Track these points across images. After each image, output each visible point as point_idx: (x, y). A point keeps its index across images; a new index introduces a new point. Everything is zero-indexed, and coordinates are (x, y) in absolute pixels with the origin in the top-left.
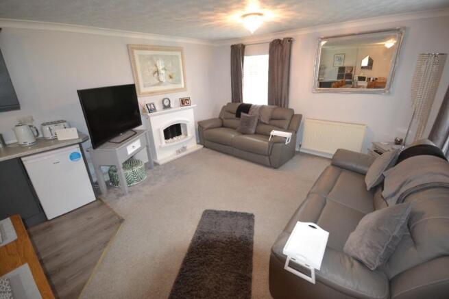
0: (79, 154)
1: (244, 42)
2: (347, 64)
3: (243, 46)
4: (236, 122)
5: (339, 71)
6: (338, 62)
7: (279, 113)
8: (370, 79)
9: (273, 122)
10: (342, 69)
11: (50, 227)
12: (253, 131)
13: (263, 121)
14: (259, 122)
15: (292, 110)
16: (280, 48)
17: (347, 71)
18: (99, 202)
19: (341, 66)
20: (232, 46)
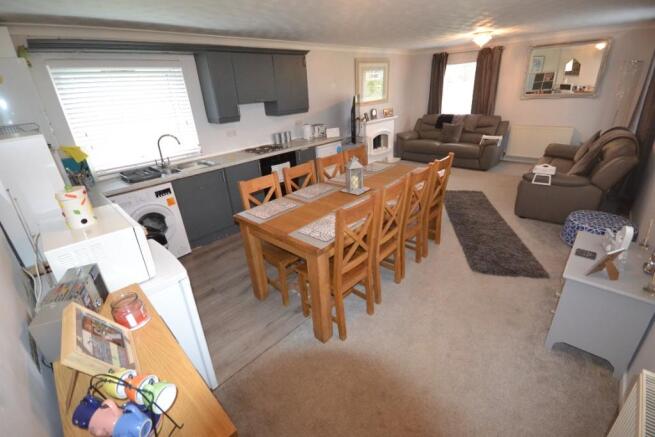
1: (448, 51)
2: (547, 69)
3: (447, 55)
4: (437, 133)
5: (536, 80)
6: (536, 68)
7: (485, 120)
8: (576, 87)
9: (479, 130)
10: (539, 77)
12: (457, 140)
13: (467, 129)
14: (464, 131)
15: (499, 118)
16: (489, 56)
17: (546, 79)
19: (539, 72)
20: (435, 56)
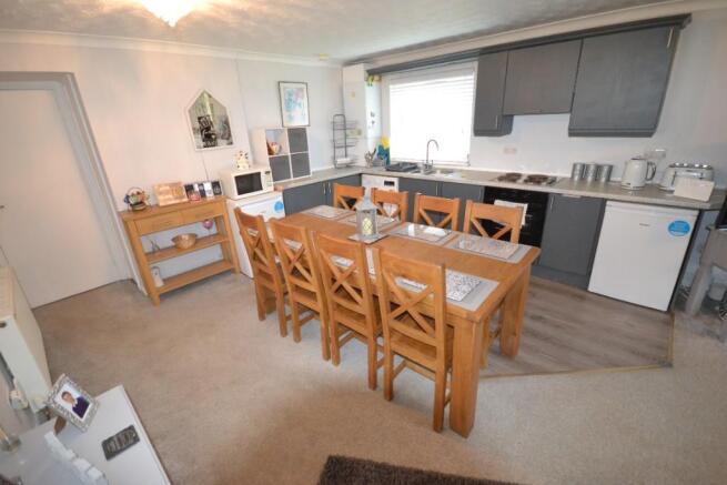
0: (687, 227)
11: (582, 298)
18: (667, 317)
